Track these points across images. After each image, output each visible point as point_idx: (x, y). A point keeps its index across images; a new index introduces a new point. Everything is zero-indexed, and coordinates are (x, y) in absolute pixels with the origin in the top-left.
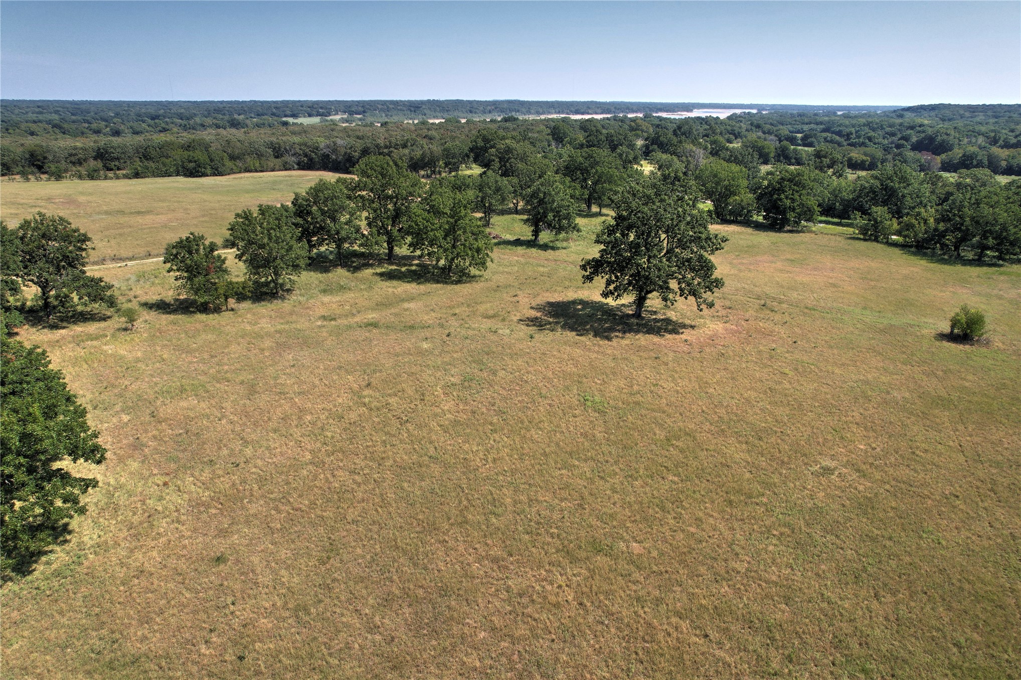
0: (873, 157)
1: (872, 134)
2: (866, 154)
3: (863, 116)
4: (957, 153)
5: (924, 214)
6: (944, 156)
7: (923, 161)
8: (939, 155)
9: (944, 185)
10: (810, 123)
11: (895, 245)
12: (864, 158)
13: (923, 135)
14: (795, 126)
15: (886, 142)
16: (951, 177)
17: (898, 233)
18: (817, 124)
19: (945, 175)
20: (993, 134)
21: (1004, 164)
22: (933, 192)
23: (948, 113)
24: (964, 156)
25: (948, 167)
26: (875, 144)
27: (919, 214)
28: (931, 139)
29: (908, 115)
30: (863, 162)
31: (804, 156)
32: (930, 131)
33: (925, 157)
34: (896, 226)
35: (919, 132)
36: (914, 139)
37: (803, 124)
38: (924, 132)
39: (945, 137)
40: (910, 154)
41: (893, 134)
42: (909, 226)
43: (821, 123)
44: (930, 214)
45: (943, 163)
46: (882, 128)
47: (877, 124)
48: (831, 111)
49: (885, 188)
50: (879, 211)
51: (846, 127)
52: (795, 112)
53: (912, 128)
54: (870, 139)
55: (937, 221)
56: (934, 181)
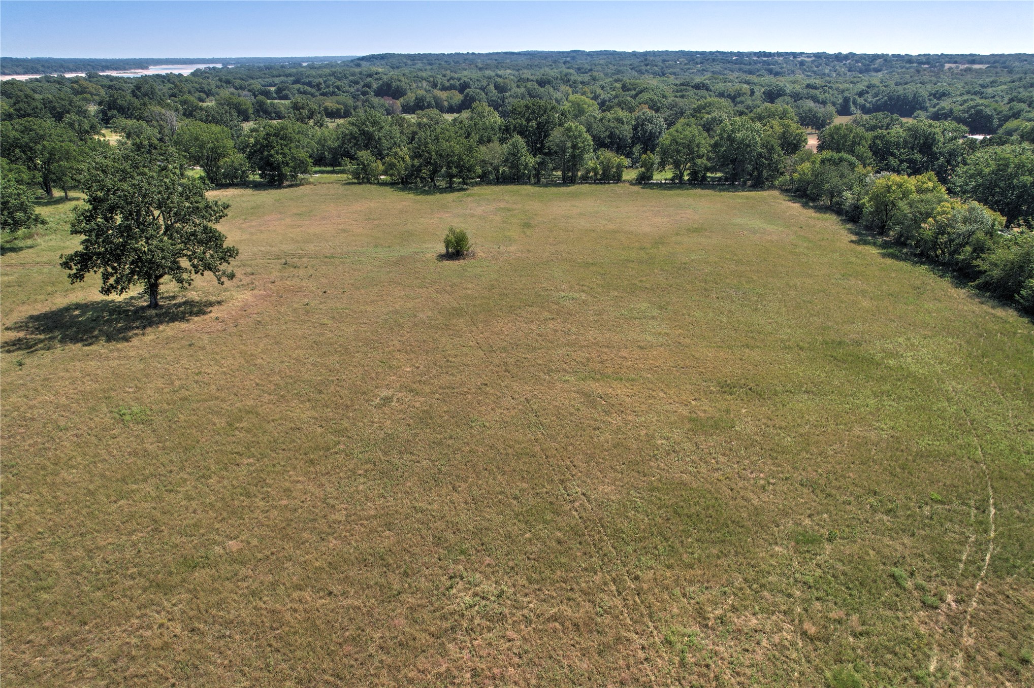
0: (346, 106)
1: (339, 83)
2: (338, 103)
3: (326, 66)
4: (411, 97)
5: (400, 153)
6: (401, 100)
7: (387, 105)
8: (397, 99)
9: (409, 126)
10: (280, 76)
11: (384, 184)
12: (338, 106)
13: (381, 82)
14: (266, 80)
15: (352, 90)
16: (412, 118)
17: (385, 173)
18: (287, 76)
19: (407, 116)
20: (432, 79)
21: (446, 104)
22: (402, 133)
23: (395, 61)
24: (416, 98)
25: (407, 109)
26: (344, 92)
27: (396, 153)
28: (388, 85)
29: (363, 63)
30: (338, 110)
31: (282, 109)
32: (385, 78)
33: (388, 102)
34: (381, 167)
35: (376, 79)
36: (375, 86)
37: (273, 76)
38: (380, 79)
39: (398, 83)
40: (376, 100)
41: (357, 83)
42: (392, 166)
43: (290, 75)
44: (404, 151)
45: (403, 106)
46: (346, 78)
47: (340, 73)
48: (296, 63)
49: (363, 133)
50: (364, 155)
51: (314, 77)
52: (262, 65)
53: (370, 76)
54: (338, 88)
55: (412, 158)
56: (400, 122)
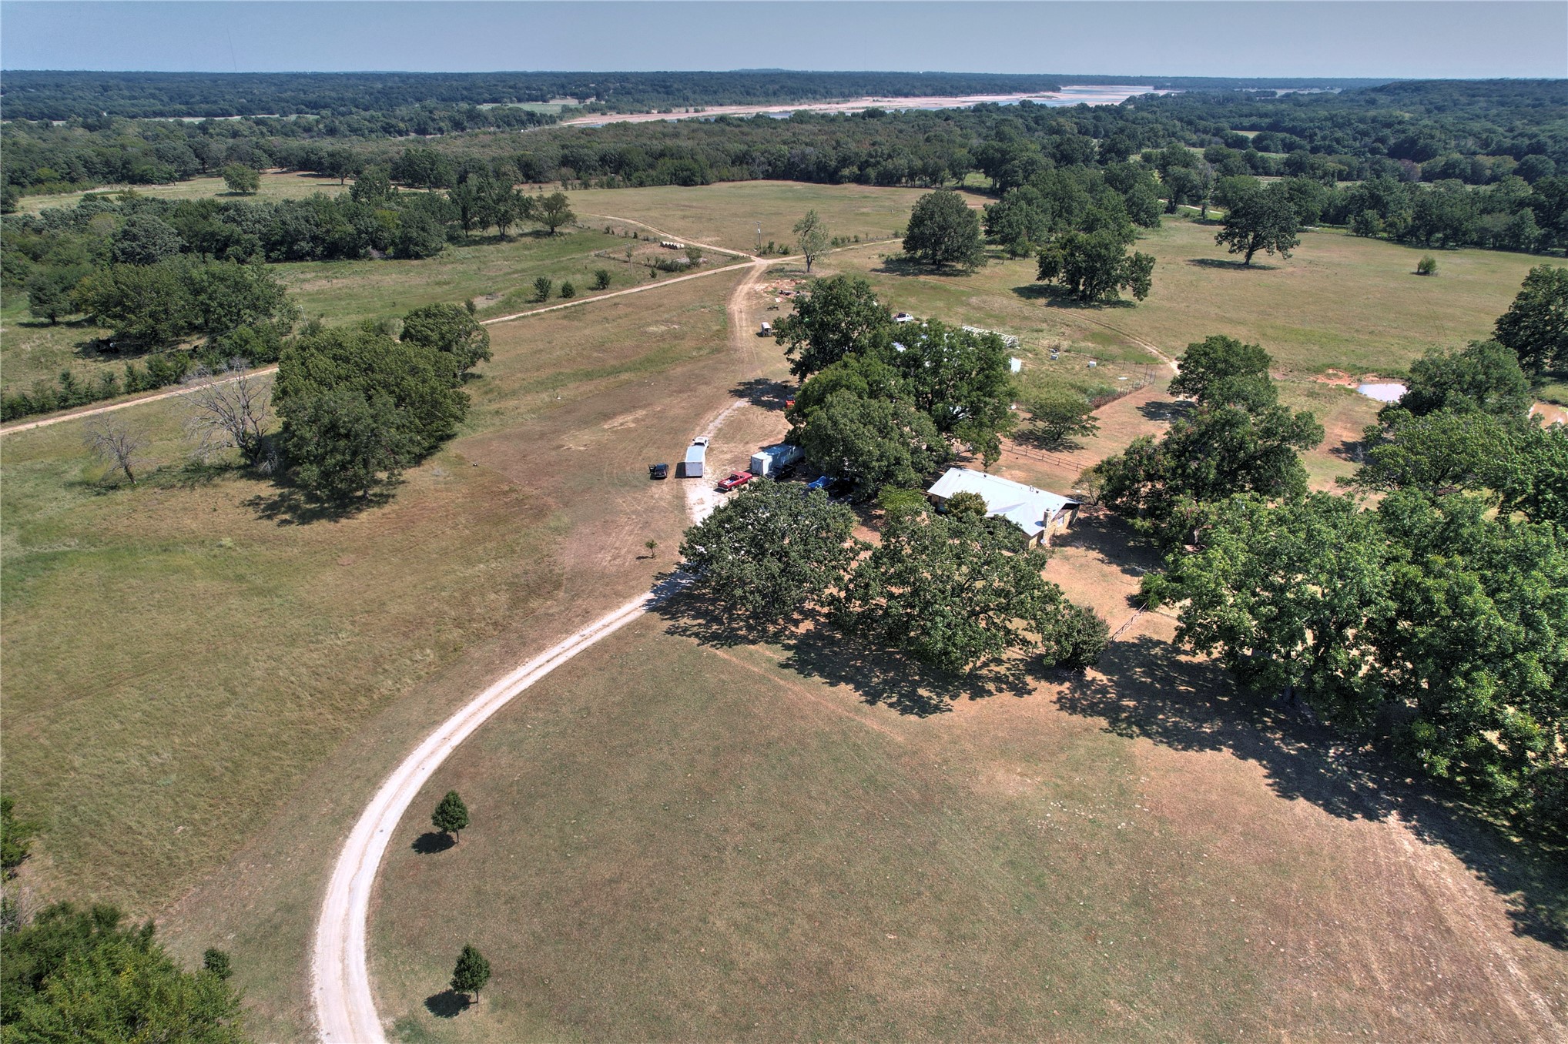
0: (1349, 165)
1: (1339, 134)
2: (1340, 162)
3: (1317, 100)
4: (1440, 161)
5: (1404, 215)
6: (1425, 164)
7: (1402, 169)
8: (1418, 162)
9: (1422, 194)
10: (1251, 115)
11: (1381, 239)
12: (1342, 167)
13: (1402, 136)
14: (1232, 120)
15: (1358, 144)
16: (1427, 186)
17: (1384, 230)
18: (1261, 116)
19: (1423, 184)
20: (1484, 136)
21: (1488, 172)
22: (1411, 200)
23: (1436, 98)
24: (1446, 164)
25: (1427, 177)
26: (1344, 147)
27: (1400, 214)
28: (1413, 142)
29: (1382, 99)
30: (1340, 172)
31: (1272, 164)
32: (1412, 131)
33: (1403, 165)
34: (1382, 226)
35: (1398, 131)
36: (1392, 141)
37: (1241, 116)
38: (1404, 132)
39: (1428, 141)
40: (1389, 162)
41: (1365, 134)
42: (1392, 225)
43: (1266, 115)
44: (1408, 215)
45: (1424, 172)
46: (1350, 124)
47: (1342, 117)
48: (1265, 88)
49: (1372, 196)
50: (1370, 214)
51: (1302, 120)
52: (1213, 92)
53: (1389, 125)
54: (1338, 141)
55: (1414, 219)
56: (1413, 190)
